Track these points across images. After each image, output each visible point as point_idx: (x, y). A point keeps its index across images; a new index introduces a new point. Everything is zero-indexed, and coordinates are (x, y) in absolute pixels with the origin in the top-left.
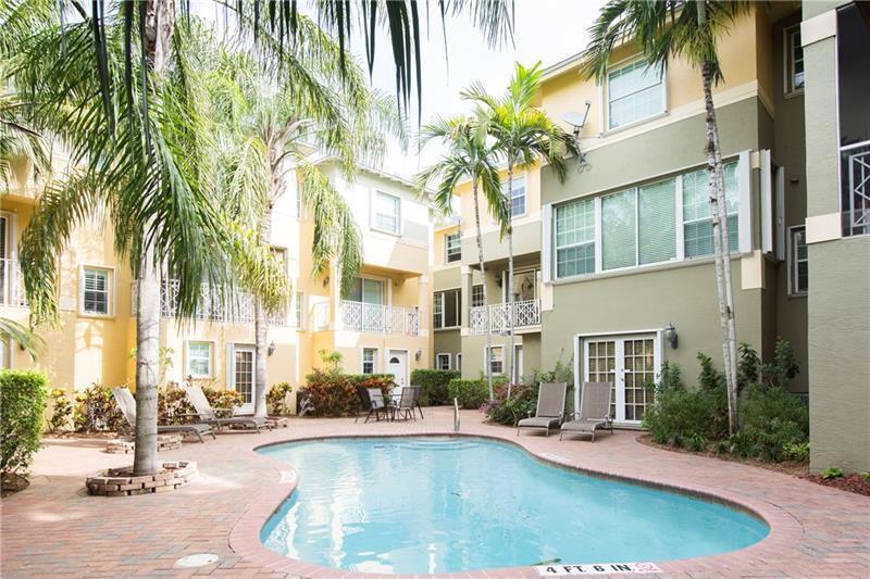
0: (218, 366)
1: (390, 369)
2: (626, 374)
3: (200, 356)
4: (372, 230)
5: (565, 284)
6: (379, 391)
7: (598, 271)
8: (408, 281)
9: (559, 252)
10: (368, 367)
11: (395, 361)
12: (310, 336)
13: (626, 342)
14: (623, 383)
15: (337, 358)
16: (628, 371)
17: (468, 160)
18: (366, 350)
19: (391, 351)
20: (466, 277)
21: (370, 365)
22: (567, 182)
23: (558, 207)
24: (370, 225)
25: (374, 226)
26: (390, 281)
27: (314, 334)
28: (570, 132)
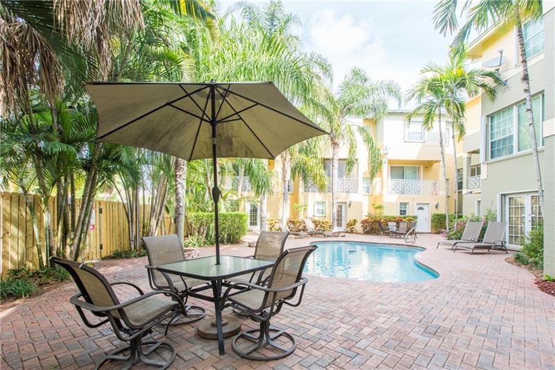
0: (328, 212)
1: (416, 213)
2: (532, 217)
3: (321, 207)
4: (405, 142)
5: (494, 162)
6: (395, 224)
7: (515, 152)
8: (434, 165)
9: (492, 143)
10: (403, 212)
11: (421, 209)
12: (374, 197)
13: (532, 197)
14: (530, 223)
15: (380, 207)
16: (534, 216)
17: (435, 100)
18: (401, 204)
19: (418, 204)
20: (466, 159)
21: (405, 211)
22: (496, 100)
23: (491, 117)
24: (404, 139)
25: (406, 140)
26: (422, 166)
27: (376, 196)
28: (493, 70)
